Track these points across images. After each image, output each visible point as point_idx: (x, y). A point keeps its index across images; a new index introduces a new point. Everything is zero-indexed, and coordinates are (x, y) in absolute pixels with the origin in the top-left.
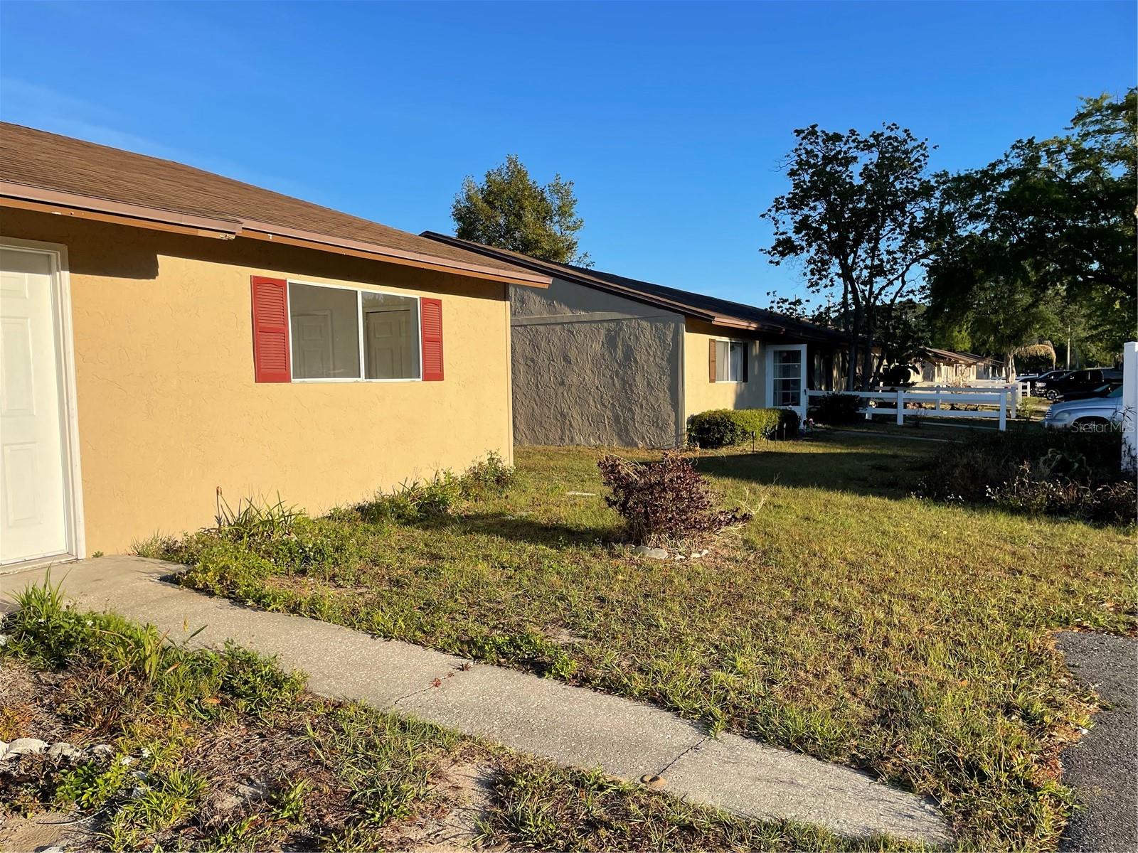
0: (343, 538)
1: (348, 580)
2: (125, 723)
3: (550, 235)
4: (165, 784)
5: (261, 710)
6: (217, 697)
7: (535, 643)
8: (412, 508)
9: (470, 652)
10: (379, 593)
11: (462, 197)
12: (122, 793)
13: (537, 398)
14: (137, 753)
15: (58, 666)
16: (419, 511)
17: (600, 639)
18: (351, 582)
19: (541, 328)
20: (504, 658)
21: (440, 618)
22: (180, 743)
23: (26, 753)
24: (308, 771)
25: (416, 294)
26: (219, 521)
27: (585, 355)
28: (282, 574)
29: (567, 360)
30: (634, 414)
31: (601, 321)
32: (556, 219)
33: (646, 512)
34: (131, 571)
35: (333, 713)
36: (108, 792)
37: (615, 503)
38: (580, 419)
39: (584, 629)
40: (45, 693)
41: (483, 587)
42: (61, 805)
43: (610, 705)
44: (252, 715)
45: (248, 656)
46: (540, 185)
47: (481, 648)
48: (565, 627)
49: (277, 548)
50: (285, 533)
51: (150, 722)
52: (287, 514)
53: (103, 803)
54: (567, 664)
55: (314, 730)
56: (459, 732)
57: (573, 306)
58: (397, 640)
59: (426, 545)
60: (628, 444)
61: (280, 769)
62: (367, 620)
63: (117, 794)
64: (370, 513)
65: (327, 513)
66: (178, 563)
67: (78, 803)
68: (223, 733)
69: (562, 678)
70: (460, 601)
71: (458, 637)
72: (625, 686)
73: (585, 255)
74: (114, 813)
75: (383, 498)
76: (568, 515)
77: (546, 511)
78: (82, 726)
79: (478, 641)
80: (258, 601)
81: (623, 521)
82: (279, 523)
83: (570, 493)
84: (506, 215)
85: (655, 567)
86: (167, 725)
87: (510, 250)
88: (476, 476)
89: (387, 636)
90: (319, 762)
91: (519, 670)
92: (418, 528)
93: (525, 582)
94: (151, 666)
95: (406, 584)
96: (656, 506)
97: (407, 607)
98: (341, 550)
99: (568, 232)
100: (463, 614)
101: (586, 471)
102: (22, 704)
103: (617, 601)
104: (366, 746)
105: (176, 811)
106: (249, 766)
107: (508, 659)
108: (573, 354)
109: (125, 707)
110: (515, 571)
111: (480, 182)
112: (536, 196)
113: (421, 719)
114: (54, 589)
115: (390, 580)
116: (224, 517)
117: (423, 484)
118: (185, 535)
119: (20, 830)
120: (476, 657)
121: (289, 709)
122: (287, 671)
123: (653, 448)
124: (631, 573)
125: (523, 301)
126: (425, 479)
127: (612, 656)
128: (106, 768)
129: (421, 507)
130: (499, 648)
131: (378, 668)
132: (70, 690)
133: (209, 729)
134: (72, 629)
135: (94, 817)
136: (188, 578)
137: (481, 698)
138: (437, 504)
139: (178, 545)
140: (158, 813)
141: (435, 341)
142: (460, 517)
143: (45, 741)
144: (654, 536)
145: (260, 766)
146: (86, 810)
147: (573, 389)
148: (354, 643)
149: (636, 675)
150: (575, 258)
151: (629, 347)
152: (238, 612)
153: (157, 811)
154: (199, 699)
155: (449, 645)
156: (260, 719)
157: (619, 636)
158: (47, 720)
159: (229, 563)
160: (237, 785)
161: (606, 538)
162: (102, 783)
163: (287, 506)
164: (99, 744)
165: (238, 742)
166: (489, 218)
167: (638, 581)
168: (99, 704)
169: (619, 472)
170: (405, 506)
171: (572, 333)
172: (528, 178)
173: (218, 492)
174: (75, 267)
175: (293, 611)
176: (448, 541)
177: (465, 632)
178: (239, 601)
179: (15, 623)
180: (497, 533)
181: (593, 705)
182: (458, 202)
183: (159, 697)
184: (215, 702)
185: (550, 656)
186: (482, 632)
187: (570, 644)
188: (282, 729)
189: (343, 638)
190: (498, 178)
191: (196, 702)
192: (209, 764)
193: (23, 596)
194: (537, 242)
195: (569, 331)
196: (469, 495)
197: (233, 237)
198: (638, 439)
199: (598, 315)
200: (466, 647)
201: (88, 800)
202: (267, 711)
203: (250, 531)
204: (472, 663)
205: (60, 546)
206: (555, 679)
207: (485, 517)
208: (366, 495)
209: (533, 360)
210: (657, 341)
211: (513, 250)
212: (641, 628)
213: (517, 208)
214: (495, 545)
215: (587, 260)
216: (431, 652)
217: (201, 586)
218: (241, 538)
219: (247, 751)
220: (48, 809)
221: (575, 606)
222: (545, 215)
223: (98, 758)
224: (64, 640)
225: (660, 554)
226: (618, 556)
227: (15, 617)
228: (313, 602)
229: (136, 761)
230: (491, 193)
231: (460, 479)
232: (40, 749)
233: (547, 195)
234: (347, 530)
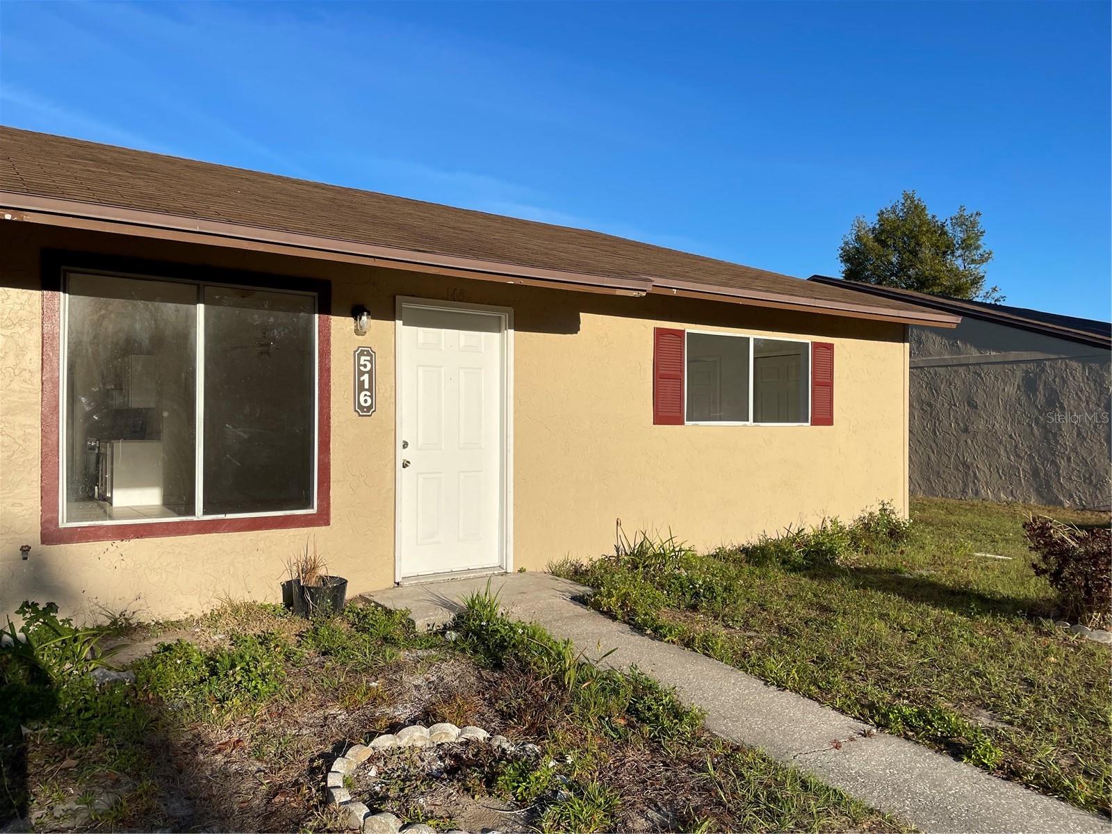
0: (730, 578)
1: (737, 621)
2: (549, 727)
3: (951, 270)
4: (586, 793)
5: (664, 738)
6: (624, 718)
7: (950, 720)
8: (797, 554)
9: (872, 718)
10: (769, 639)
11: (851, 238)
12: (549, 793)
13: (934, 445)
14: (561, 758)
15: (495, 666)
16: (804, 558)
17: (1030, 729)
18: (739, 624)
19: (942, 371)
20: (912, 731)
21: (836, 676)
22: (594, 755)
23: (473, 739)
24: (711, 810)
25: (807, 339)
26: (618, 550)
27: (995, 400)
28: (674, 607)
29: (972, 405)
30: (1058, 468)
31: (1017, 362)
32: (958, 253)
33: (1086, 585)
34: (548, 588)
35: (732, 756)
36: (538, 789)
37: (1044, 572)
38: (987, 471)
39: (1009, 714)
40: (487, 689)
41: (881, 649)
42: (501, 793)
43: (1046, 809)
44: (656, 742)
45: (649, 683)
46: (940, 219)
47: (885, 716)
48: (984, 708)
49: (670, 581)
50: (675, 567)
51: (569, 730)
52: (677, 549)
53: (534, 799)
54: (991, 752)
55: (715, 769)
56: (866, 804)
57: (980, 346)
58: (791, 691)
59: (815, 596)
60: (1049, 503)
61: (684, 802)
62: (759, 666)
63: (544, 793)
64: (755, 556)
65: (713, 552)
66: (585, 585)
67: (514, 794)
68: (631, 755)
69: (985, 767)
70: (856, 660)
71: (856, 699)
72: (1067, 788)
73: (994, 290)
74: (543, 810)
75: (767, 541)
76: (979, 580)
77: (950, 572)
78: (515, 723)
79: (881, 708)
80: (655, 630)
81: (1052, 593)
82: (670, 557)
83: (979, 554)
84: (899, 252)
85: (1098, 653)
86: (583, 737)
87: (903, 288)
88: (867, 527)
89: (781, 686)
90: (720, 803)
91: (930, 747)
92: (805, 576)
93: (931, 650)
94: (569, 679)
95: (796, 633)
96: (1102, 580)
97: (798, 658)
98: (730, 590)
99: (973, 266)
100: (860, 675)
101: (997, 530)
102: (469, 694)
103: (1050, 687)
104: (768, 798)
105: (595, 821)
106: (656, 792)
107: (917, 734)
108: (980, 399)
109: (549, 712)
110: (919, 636)
111: (872, 221)
112: (935, 231)
113: (823, 781)
114: (493, 596)
115: (779, 627)
116: (622, 546)
117: (809, 531)
118: (591, 560)
119: (469, 809)
120: (878, 725)
121: (689, 743)
122: (686, 704)
123: (1084, 509)
124: (1066, 656)
125: (919, 342)
126: (811, 526)
127: (1048, 751)
128: (535, 767)
129: (807, 555)
130: (905, 719)
131: (774, 717)
132: (505, 688)
133: (618, 747)
134: (506, 635)
135: (527, 810)
136: (594, 600)
137: (888, 771)
138: (825, 553)
139: (584, 568)
140: (580, 820)
141: (826, 384)
142: (851, 570)
143: (488, 732)
144: (1096, 616)
145: (666, 794)
146: (521, 803)
147: (979, 437)
148: (747, 687)
149: (1081, 777)
150: (982, 293)
151: (1053, 391)
152: (637, 638)
153: (579, 818)
154: (610, 718)
155: (849, 706)
156: (663, 747)
157: (1056, 728)
158: (489, 714)
159: (629, 591)
160: (645, 808)
161: (1032, 612)
162: (534, 780)
163: (677, 541)
164: (529, 743)
165: (644, 765)
166: (879, 257)
167: (1076, 667)
168: (528, 706)
169: (1051, 536)
170: (790, 552)
171: (979, 375)
172: (927, 212)
173: (617, 523)
174: (519, 325)
175: (687, 645)
176: (839, 593)
177: (865, 694)
178: (638, 629)
179: (463, 622)
180: (894, 591)
181: (1025, 804)
182: (846, 243)
183: (576, 708)
184: (623, 722)
185: (967, 738)
186: (883, 698)
187: (992, 729)
188: (684, 762)
189: (736, 680)
190: (892, 216)
191: (607, 719)
192: (621, 782)
193: (469, 599)
194: (935, 278)
195: (975, 373)
196: (859, 546)
197: (644, 294)
198: (1064, 496)
199: (1013, 355)
200: (867, 712)
201: (522, 794)
202: (669, 741)
203: (645, 562)
204: (875, 731)
205: (495, 561)
206: (976, 766)
207: (878, 572)
208: (749, 536)
209: (930, 405)
210: (1092, 386)
211: (907, 289)
212: (1083, 723)
213: (913, 245)
214: (892, 603)
215: (996, 295)
216: (828, 710)
217: (605, 609)
218: (637, 568)
219: (653, 776)
220: (490, 794)
221: (996, 685)
222: (945, 248)
223: (529, 756)
224: (499, 644)
225: (1104, 638)
226: (1048, 634)
227: (463, 617)
228: (705, 639)
229: (560, 766)
230: (883, 231)
231: (847, 529)
232: (484, 738)
233: (949, 228)
234: (733, 571)
